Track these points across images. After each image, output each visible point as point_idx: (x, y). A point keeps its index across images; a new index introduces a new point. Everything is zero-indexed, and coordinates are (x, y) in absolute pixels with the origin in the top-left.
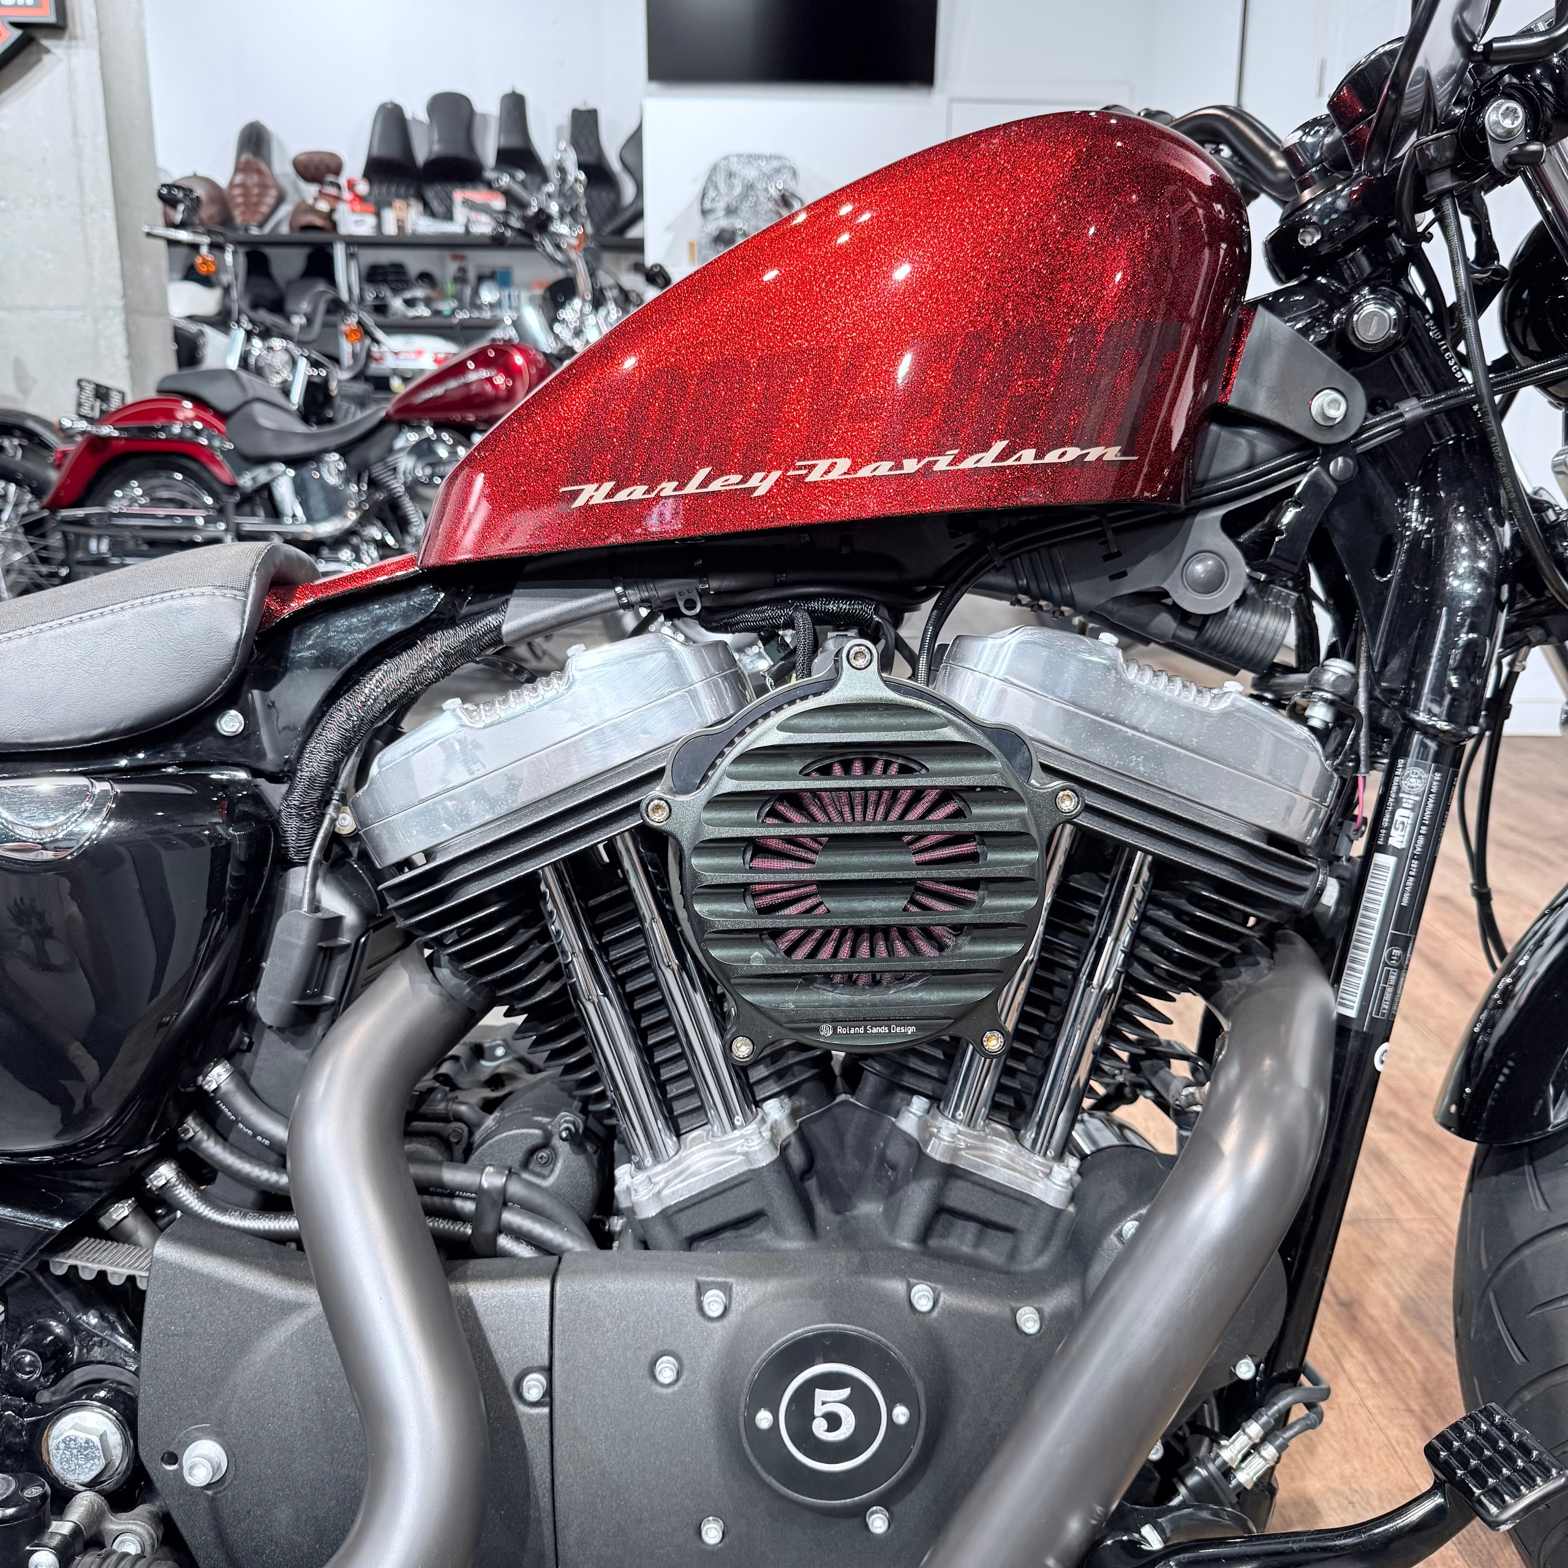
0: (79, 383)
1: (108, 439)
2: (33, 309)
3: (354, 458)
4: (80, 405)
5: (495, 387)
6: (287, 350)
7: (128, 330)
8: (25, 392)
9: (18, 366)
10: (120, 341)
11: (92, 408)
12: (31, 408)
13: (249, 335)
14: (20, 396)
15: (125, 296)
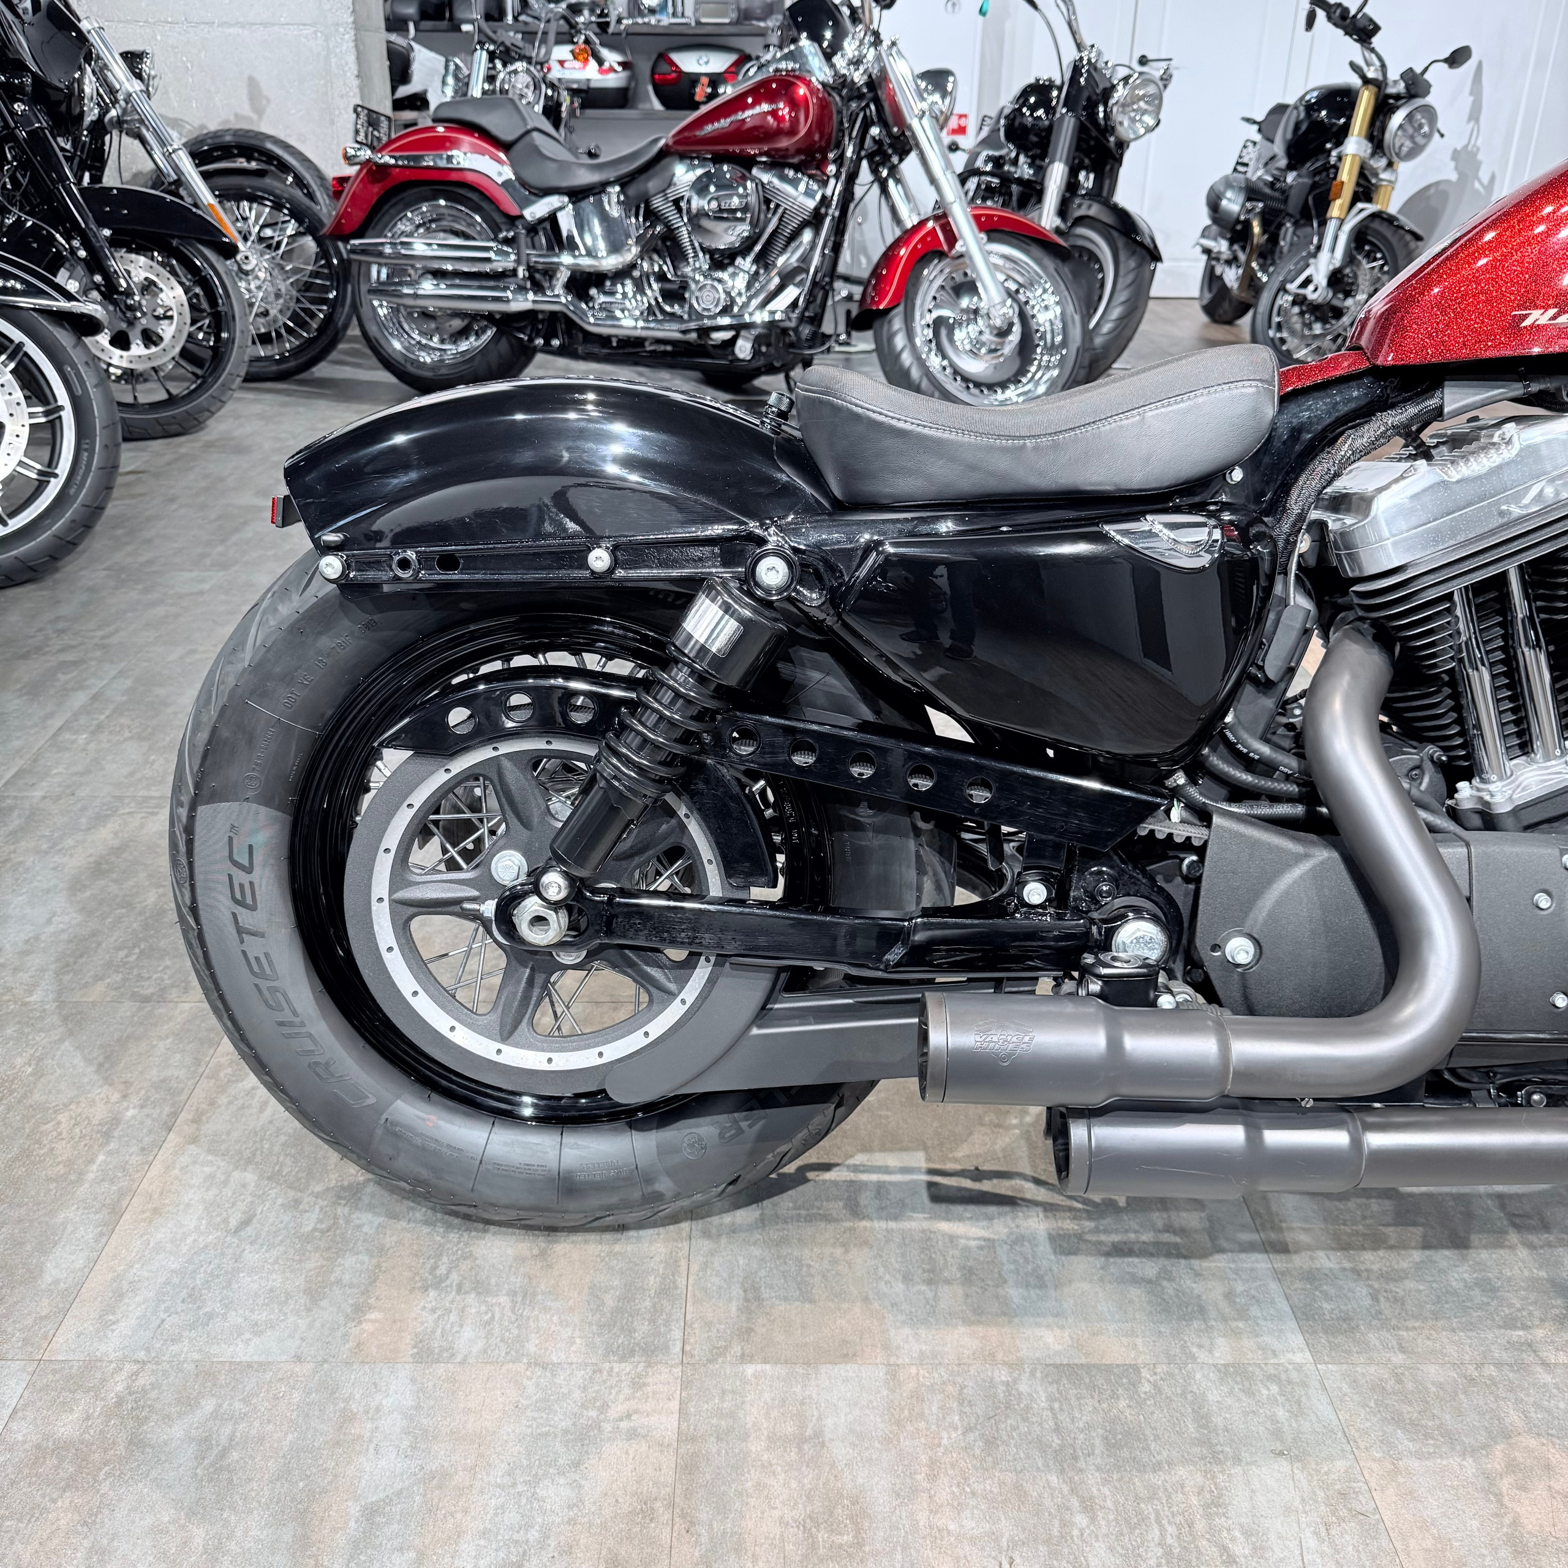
0: (355, 111)
1: (386, 166)
2: (265, 25)
3: (632, 191)
4: (357, 132)
5: (779, 119)
6: (528, 71)
7: (357, 47)
8: (260, 112)
9: (252, 84)
10: (351, 58)
11: (366, 136)
12: (265, 128)
13: (492, 56)
14: (255, 117)
15: (354, 11)
